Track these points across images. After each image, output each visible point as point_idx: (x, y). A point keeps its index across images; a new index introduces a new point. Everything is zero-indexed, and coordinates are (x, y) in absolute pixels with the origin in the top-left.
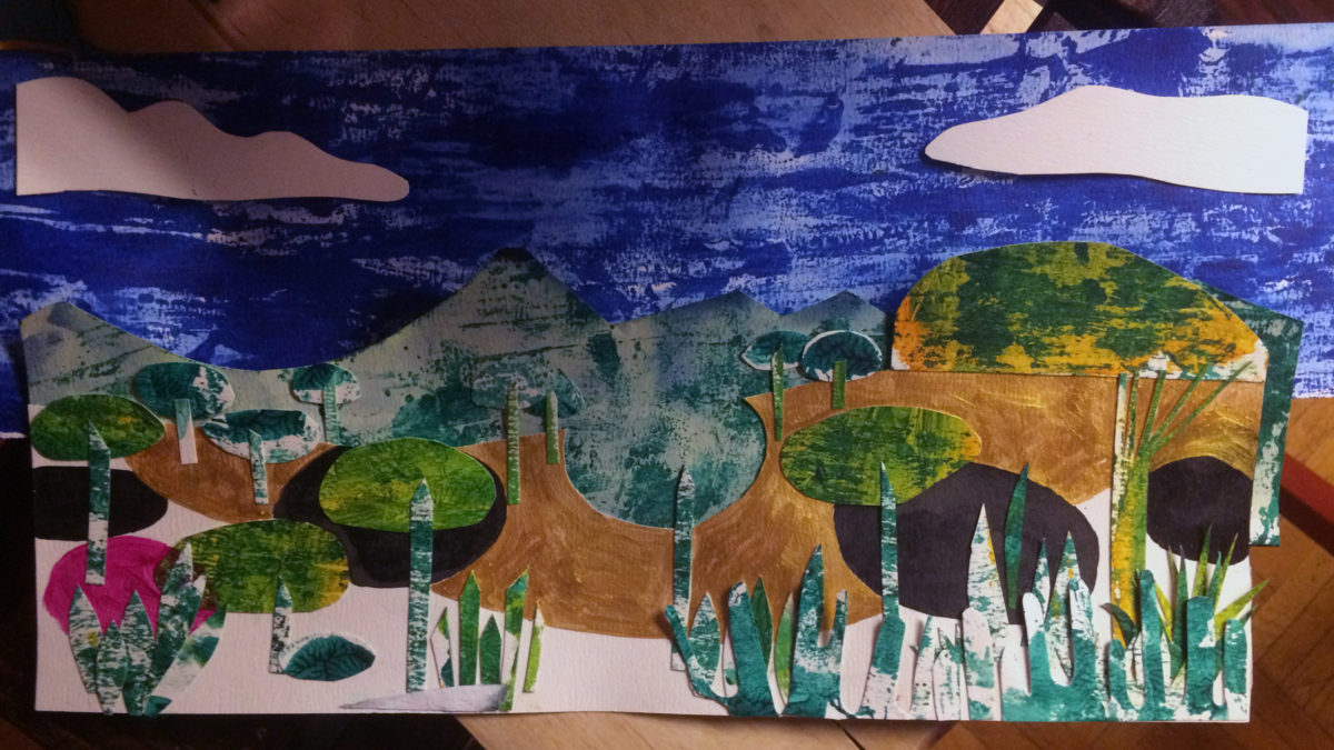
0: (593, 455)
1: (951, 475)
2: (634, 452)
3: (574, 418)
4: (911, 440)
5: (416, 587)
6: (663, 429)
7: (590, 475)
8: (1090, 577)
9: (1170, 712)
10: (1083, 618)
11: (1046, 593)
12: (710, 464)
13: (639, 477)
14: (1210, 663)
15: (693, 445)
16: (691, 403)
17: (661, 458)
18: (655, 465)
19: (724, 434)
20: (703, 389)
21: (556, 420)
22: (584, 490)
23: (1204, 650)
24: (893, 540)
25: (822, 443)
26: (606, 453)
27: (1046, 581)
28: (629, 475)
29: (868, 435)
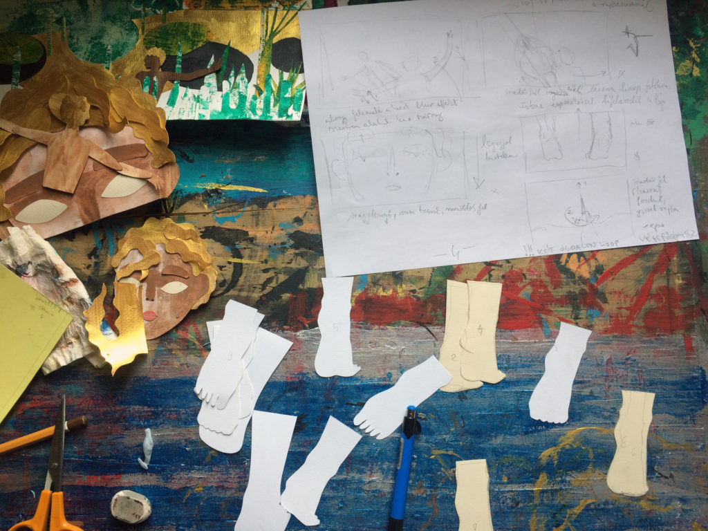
0: (78, 39)
1: (203, 46)
2: (92, 38)
3: (72, 26)
4: (189, 34)
5: (14, 84)
6: (102, 31)
7: (76, 46)
8: (249, 77)
9: (271, 117)
10: (244, 88)
11: (232, 82)
12: (119, 43)
13: (93, 47)
14: (288, 102)
15: (113, 36)
16: (113, 22)
17: (101, 41)
18: (99, 43)
19: (124, 33)
20: (117, 17)
21: (65, 26)
22: (74, 51)
23: (285, 98)
24: (180, 66)
25: (158, 36)
26: (82, 39)
27: (233, 78)
28: (90, 46)
29: (174, 32)
